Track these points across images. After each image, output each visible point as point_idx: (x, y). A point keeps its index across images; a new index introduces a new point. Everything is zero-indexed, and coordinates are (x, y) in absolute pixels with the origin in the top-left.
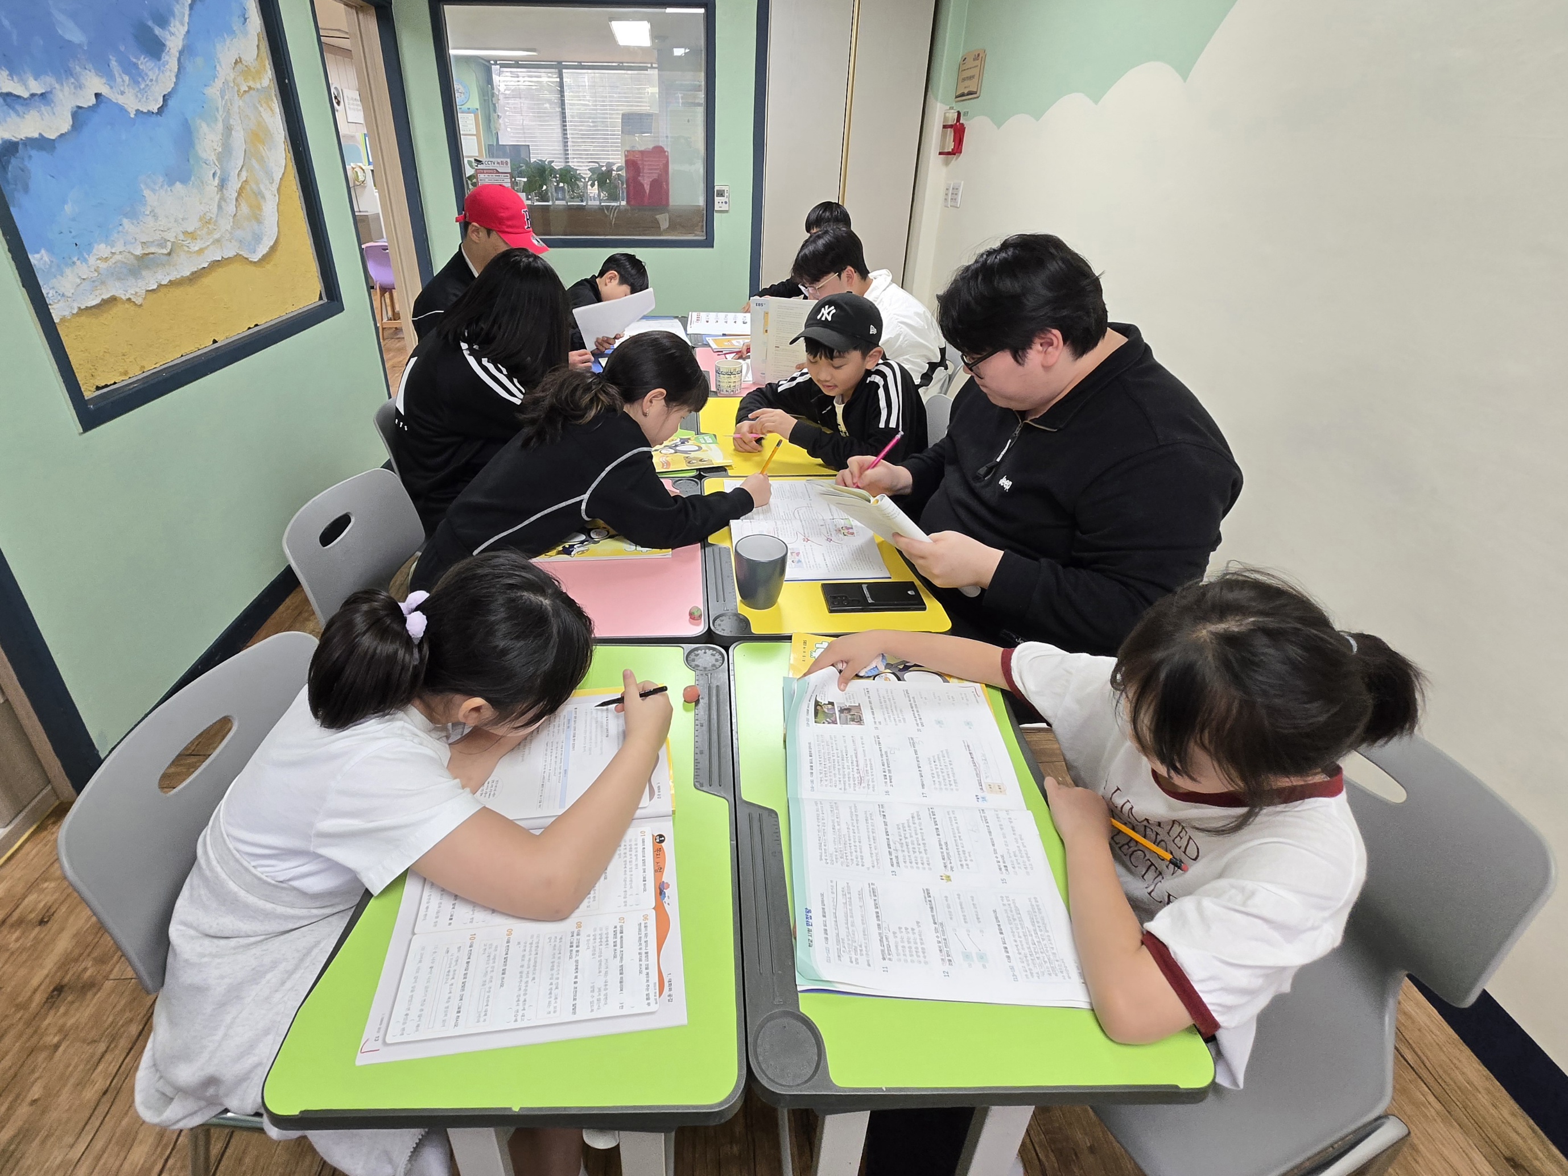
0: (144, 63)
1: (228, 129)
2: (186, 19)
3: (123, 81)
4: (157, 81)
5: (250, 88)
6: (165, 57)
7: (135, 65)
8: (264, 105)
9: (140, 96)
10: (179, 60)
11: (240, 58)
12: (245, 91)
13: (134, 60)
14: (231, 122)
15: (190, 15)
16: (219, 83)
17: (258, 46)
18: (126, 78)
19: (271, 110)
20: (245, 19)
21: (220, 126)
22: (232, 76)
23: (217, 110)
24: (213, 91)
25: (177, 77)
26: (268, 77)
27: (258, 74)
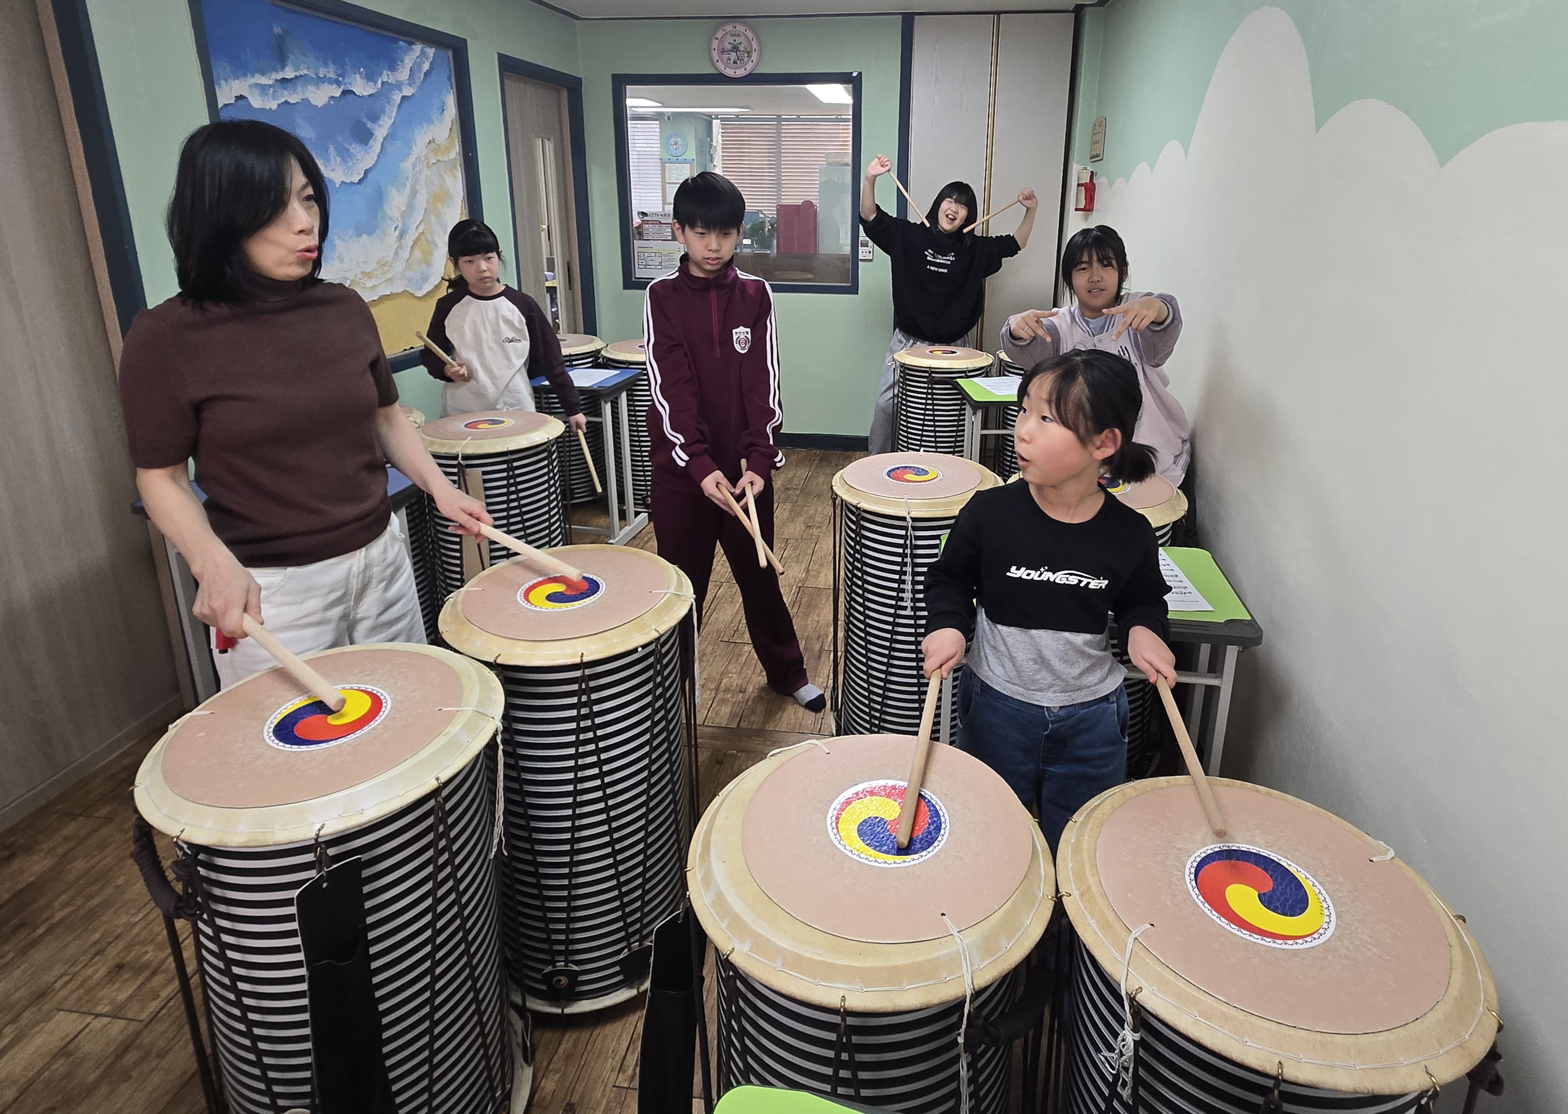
0: (355, 148)
1: (414, 193)
2: (394, 115)
3: (336, 161)
4: (362, 160)
5: (438, 161)
6: (371, 142)
7: (348, 150)
8: (449, 173)
9: (346, 171)
10: (382, 144)
11: (434, 139)
12: (434, 164)
13: (347, 146)
14: (418, 187)
15: (397, 112)
16: (412, 159)
17: (451, 129)
18: (339, 159)
19: (454, 176)
20: (443, 111)
21: (407, 191)
22: (424, 153)
23: (407, 179)
24: (407, 165)
25: (378, 156)
26: (455, 151)
27: (448, 150)
